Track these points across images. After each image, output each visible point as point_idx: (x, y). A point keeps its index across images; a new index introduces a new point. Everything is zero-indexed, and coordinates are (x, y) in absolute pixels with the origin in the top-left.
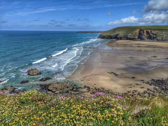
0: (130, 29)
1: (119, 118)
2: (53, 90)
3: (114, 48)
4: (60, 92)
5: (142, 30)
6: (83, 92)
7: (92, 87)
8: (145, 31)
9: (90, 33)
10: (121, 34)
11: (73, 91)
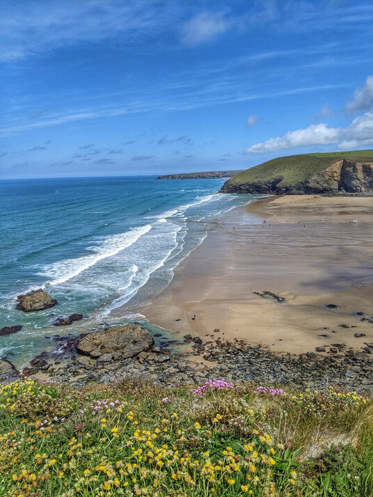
0: (313, 161)
1: (263, 476)
2: (92, 353)
3: (268, 220)
4: (113, 358)
5: (350, 165)
6: (181, 355)
7: (209, 339)
8: (359, 167)
9: (196, 178)
10: (289, 176)
11: (153, 352)
